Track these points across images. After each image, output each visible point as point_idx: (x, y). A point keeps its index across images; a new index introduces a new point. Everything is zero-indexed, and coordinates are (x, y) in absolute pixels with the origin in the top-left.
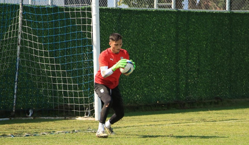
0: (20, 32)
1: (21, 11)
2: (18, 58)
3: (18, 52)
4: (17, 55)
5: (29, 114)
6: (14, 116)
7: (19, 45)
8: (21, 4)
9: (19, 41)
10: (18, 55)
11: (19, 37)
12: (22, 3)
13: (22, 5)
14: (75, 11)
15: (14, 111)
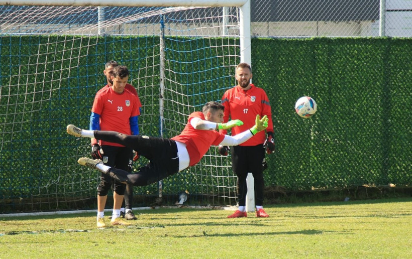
0: (162, 78)
1: (161, 48)
2: (162, 117)
3: (161, 108)
4: (159, 113)
5: (179, 201)
6: (160, 204)
7: (162, 97)
8: (161, 36)
9: (162, 92)
10: (161, 113)
11: (162, 85)
12: (164, 35)
13: (163, 37)
14: (223, 46)
15: (160, 196)
